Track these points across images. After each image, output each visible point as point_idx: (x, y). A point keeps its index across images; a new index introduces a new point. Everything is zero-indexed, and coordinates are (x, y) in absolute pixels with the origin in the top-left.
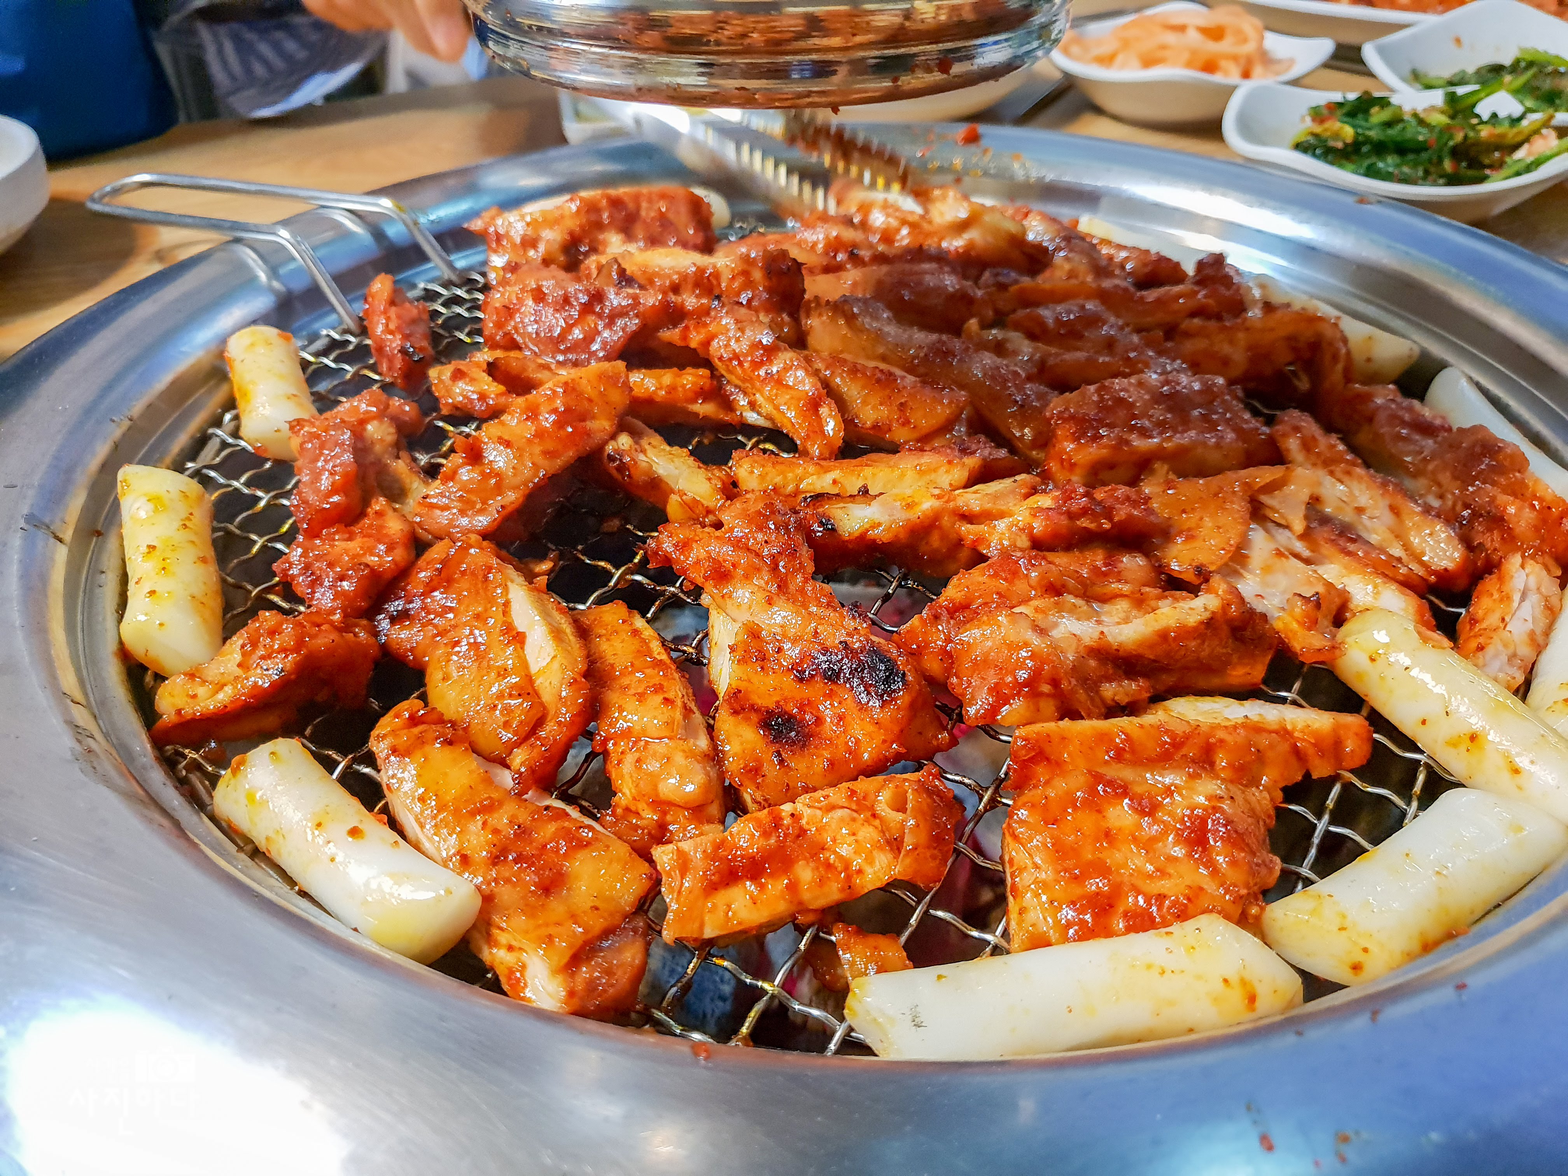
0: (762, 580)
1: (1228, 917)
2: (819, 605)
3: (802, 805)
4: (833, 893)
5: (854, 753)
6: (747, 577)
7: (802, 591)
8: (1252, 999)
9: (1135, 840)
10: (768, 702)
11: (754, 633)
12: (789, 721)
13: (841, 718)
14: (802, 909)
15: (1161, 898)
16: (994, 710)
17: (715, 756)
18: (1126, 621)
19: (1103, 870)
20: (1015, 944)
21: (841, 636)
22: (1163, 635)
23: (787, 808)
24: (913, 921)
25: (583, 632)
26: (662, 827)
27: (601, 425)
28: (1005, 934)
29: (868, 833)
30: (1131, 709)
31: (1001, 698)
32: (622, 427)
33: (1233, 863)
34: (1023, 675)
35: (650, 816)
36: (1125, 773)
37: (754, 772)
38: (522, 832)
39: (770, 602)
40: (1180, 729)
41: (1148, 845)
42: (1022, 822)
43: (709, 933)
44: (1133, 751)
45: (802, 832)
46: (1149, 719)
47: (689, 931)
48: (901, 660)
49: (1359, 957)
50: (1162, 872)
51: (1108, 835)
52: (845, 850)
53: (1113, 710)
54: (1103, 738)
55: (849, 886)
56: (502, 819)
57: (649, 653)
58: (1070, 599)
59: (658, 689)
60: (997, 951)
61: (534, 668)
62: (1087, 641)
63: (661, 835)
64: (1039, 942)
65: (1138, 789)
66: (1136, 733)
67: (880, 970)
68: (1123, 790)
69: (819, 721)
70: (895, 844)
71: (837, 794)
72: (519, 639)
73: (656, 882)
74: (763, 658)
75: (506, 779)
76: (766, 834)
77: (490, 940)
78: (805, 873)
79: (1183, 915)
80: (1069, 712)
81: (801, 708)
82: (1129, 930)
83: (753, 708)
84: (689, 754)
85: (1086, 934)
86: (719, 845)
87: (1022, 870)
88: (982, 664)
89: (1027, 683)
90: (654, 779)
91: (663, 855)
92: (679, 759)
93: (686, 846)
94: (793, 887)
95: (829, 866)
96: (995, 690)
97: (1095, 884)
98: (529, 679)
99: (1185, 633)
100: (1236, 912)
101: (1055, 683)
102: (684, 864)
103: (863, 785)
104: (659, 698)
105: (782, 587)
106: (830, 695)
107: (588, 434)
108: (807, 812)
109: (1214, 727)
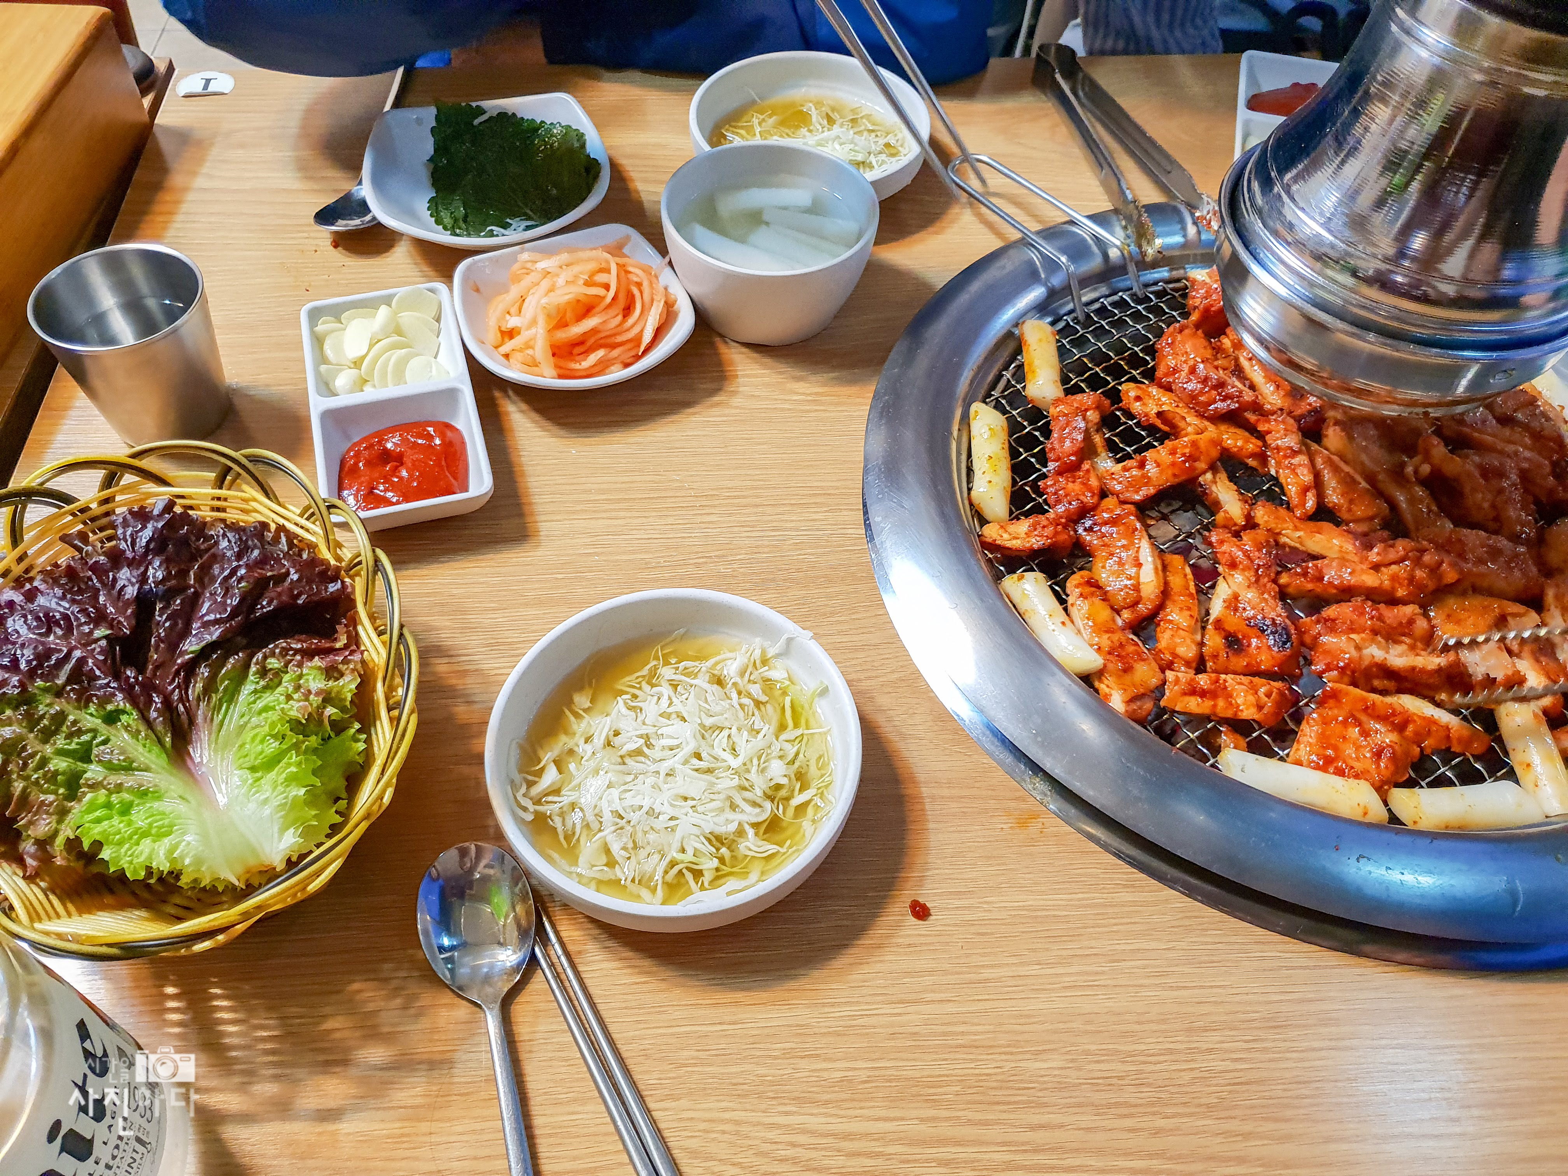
0: (1250, 574)
1: (1373, 785)
2: (1270, 594)
3: (1229, 678)
4: (1229, 714)
5: (1259, 664)
6: (1243, 570)
7: (1265, 585)
8: (1365, 814)
9: (1354, 744)
10: (1231, 628)
11: (1236, 597)
12: (1237, 641)
13: (1258, 648)
14: (1215, 714)
15: (1352, 768)
16: (1324, 672)
17: (1202, 644)
18: (1400, 656)
19: (1335, 748)
20: (1289, 760)
21: (1273, 615)
22: (1413, 669)
23: (1223, 676)
24: (1254, 735)
25: (1165, 568)
26: (1172, 663)
27: (1201, 465)
28: (1288, 755)
29: (1251, 699)
30: (1383, 692)
31: (1328, 668)
32: (1213, 468)
33: (1386, 767)
34: (1342, 664)
35: (1169, 657)
36: (1363, 718)
37: (1215, 657)
38: (1121, 645)
39: (1249, 587)
40: (1399, 709)
41: (1358, 748)
42: (1313, 719)
43: (1177, 709)
44: (1373, 709)
45: (1225, 688)
46: (1389, 700)
47: (1171, 706)
48: (1294, 636)
49: (1418, 819)
50: (1358, 759)
51: (1344, 738)
52: (1240, 701)
53: (1374, 690)
54: (1364, 700)
55: (1236, 714)
56: (1116, 637)
57: (1188, 589)
58: (1379, 638)
59: (1189, 609)
60: (1282, 759)
61: (1142, 580)
62: (1377, 660)
63: (1170, 666)
64: (1299, 763)
65: (1366, 727)
66: (1378, 703)
67: (1235, 748)
68: (1359, 724)
69: (1249, 645)
70: (1260, 708)
71: (1245, 680)
72: (1139, 565)
73: (1164, 682)
74: (1236, 610)
75: (1120, 622)
76: (1212, 684)
77: (1101, 681)
78: (1221, 703)
79: (1357, 776)
80: (1355, 684)
81: (1244, 637)
82: (1334, 773)
83: (1224, 630)
84: (1193, 641)
85: (1318, 768)
86: (1192, 680)
87: (1305, 735)
88: (1327, 652)
89: (1342, 668)
90: (1176, 645)
91: (1170, 675)
92: (1188, 641)
93: (1180, 674)
94: (1215, 706)
95: (1231, 704)
96: (1328, 665)
97: (1330, 752)
98: (1139, 584)
99: (1423, 671)
100: (1378, 784)
101: (1353, 672)
102: (1177, 681)
103: (1256, 680)
104: (1189, 613)
105: (1257, 581)
106: (1258, 637)
107: (1195, 469)
108: (1230, 681)
109: (1414, 714)
